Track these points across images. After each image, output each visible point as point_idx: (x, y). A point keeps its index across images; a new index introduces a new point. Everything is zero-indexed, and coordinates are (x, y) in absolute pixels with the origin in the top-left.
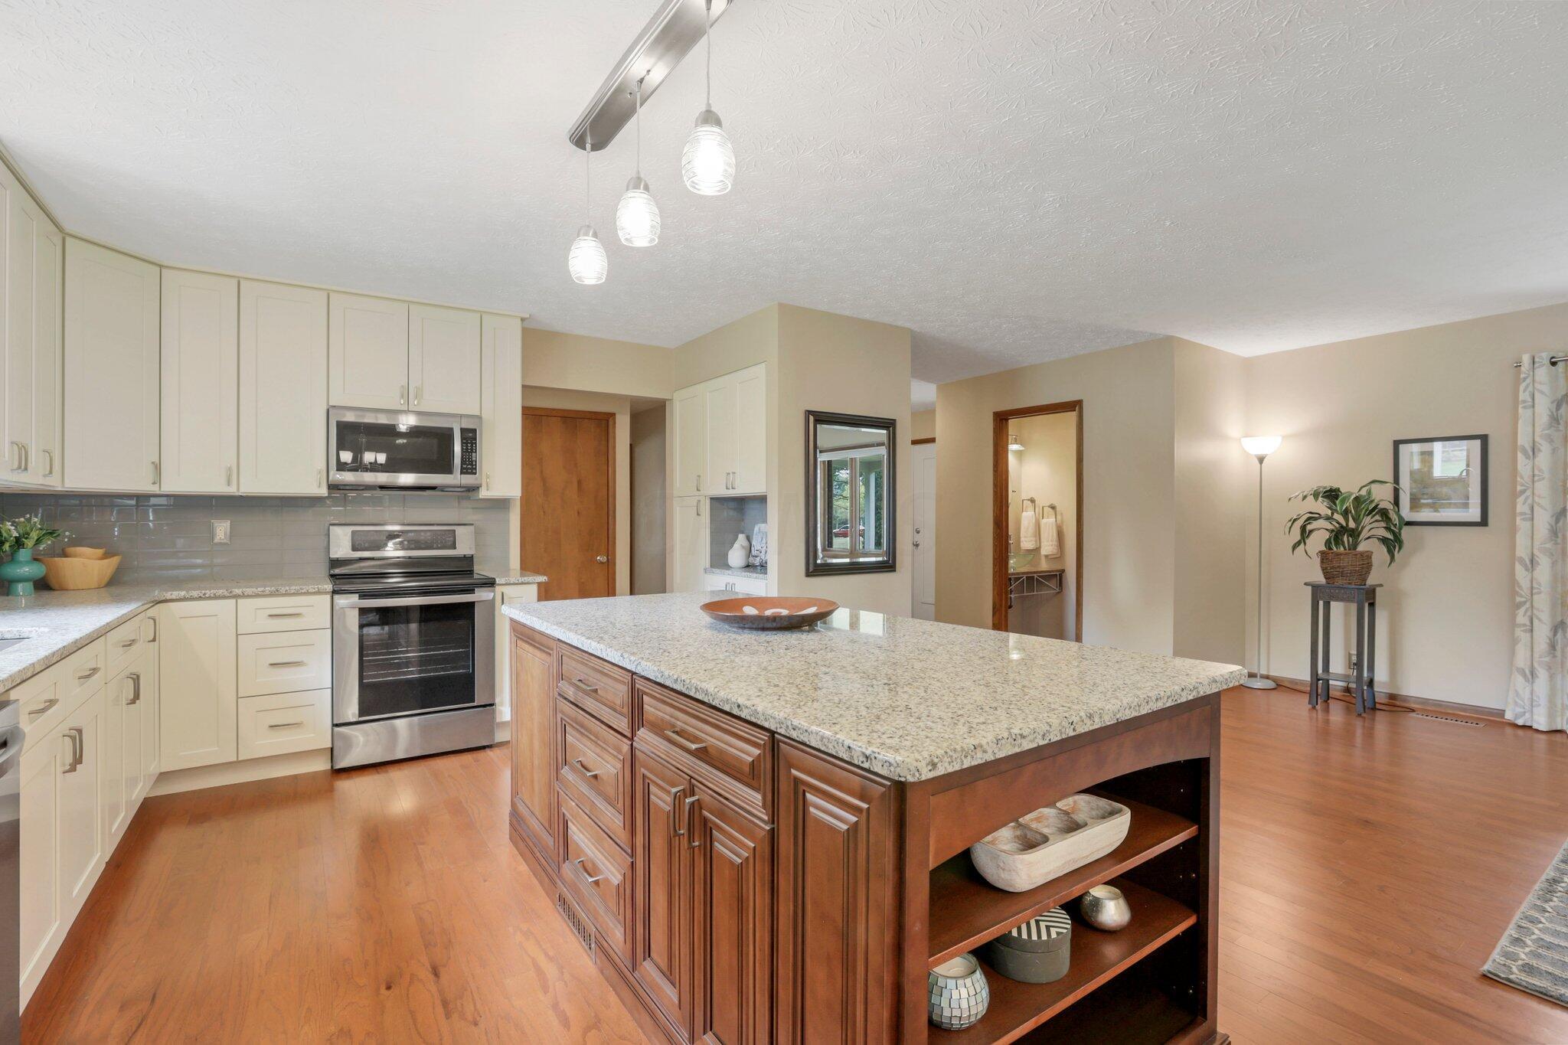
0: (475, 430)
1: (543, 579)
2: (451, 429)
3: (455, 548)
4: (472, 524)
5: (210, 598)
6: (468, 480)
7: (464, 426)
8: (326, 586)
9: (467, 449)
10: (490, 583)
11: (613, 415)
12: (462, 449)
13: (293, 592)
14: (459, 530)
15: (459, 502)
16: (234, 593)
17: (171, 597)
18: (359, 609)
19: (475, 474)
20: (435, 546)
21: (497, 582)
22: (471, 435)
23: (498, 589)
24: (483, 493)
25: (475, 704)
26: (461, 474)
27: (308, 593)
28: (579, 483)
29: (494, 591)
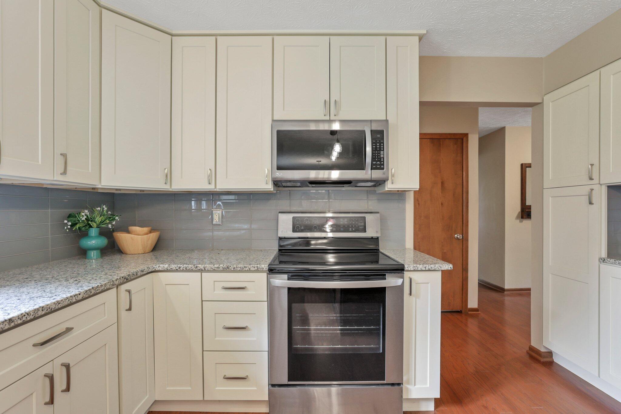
0: (383, 131)
1: (448, 267)
2: (364, 132)
3: (365, 231)
4: (378, 213)
5: (183, 271)
6: (377, 174)
7: (374, 128)
8: (263, 266)
9: (376, 148)
10: (399, 270)
11: (466, 135)
12: (372, 148)
13: (239, 269)
14: (368, 217)
15: (367, 195)
16: (199, 268)
17: (158, 269)
18: (288, 288)
19: (383, 169)
20: (350, 229)
21: (406, 269)
22: (379, 136)
23: (407, 275)
24: (389, 186)
25: (385, 382)
26: (371, 169)
27: (249, 271)
28: (442, 183)
29: (403, 278)
